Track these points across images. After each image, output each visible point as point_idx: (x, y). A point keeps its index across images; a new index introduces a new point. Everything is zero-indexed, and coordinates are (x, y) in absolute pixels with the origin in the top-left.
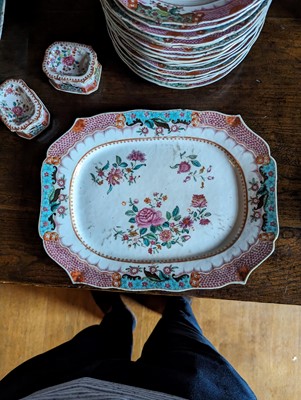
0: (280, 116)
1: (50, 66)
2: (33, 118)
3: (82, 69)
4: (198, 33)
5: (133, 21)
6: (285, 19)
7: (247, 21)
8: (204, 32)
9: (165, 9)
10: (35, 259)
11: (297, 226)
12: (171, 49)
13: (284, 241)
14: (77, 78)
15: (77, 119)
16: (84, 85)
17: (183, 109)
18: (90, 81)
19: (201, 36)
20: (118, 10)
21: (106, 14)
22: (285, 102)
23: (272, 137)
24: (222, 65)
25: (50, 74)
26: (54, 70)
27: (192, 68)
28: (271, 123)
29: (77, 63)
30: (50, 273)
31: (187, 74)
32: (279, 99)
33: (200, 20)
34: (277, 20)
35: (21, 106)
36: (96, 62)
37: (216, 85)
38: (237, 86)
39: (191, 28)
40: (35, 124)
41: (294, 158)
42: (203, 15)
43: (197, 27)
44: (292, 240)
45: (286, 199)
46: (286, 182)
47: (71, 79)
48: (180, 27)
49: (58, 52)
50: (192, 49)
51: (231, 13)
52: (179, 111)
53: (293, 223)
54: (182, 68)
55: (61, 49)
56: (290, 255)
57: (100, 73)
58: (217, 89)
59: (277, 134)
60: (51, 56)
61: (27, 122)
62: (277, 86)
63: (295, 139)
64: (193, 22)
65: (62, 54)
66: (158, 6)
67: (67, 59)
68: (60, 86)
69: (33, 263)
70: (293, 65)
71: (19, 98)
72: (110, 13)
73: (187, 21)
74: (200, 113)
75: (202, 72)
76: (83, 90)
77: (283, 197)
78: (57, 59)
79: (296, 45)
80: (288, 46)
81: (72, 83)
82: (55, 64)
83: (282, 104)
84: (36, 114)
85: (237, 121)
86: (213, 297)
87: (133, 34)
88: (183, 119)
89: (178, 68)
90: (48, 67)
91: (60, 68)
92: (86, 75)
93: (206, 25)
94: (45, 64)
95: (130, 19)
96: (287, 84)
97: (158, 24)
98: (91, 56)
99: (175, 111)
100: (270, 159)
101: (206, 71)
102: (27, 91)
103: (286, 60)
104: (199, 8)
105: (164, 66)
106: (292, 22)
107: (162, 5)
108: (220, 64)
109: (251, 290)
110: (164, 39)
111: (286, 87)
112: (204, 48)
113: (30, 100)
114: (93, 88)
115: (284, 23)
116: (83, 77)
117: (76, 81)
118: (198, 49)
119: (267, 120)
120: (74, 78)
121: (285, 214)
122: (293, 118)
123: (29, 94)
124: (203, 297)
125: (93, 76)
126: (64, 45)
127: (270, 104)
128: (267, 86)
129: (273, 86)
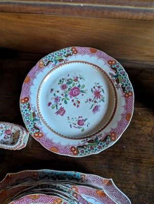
0: (139, 172)
6: (141, 109)
14: (11, 147)
22: (141, 162)
28: (133, 176)
29: (13, 134)
32: (138, 161)
49: (2, 128)
55: (3, 126)
59: (136, 185)
62: (136, 152)
65: (4, 129)
67: (7, 131)
70: (146, 138)
74: (86, 175)
78: (1, 131)
79: (148, 125)
80: (143, 126)
83: (139, 164)
85: (110, 183)
91: (2, 137)
92: (16, 145)
96: (142, 150)
98: (21, 133)
103: (142, 135)
106: (145, 110)
111: (143, 152)
114: (22, 147)
119: (130, 175)
122: (147, 174)
126: (6, 125)
127: (132, 163)
128: (130, 151)
129: (133, 151)
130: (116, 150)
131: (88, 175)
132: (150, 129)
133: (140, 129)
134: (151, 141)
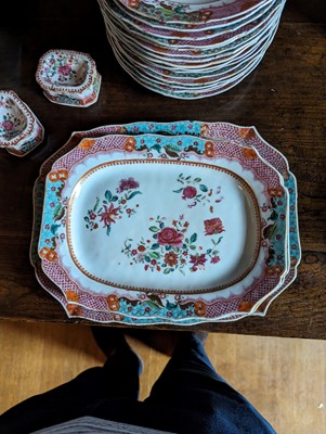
0: (298, 128)
1: (44, 75)
2: (25, 132)
3: (79, 79)
4: (206, 33)
5: (135, 21)
6: (300, 24)
7: (259, 20)
8: (213, 31)
9: (170, 8)
10: (27, 290)
11: (322, 250)
12: (177, 52)
13: (307, 267)
14: (74, 88)
15: (74, 133)
16: (82, 96)
17: (191, 120)
18: (89, 93)
19: (209, 37)
20: (118, 10)
21: (105, 17)
22: (303, 113)
23: (291, 151)
24: (233, 72)
25: (44, 84)
26: (49, 81)
27: (200, 75)
28: (289, 135)
29: (74, 72)
30: (44, 306)
31: (195, 82)
32: (297, 110)
33: (208, 18)
34: (292, 25)
35: (12, 120)
36: (95, 71)
37: (228, 95)
38: (250, 96)
39: (198, 27)
40: (27, 139)
41: (316, 174)
42: (212, 13)
43: (205, 26)
44: (316, 265)
45: (308, 220)
46: (307, 201)
47: (67, 90)
48: (186, 27)
49: (53, 61)
50: (200, 52)
51: (241, 11)
52: (187, 123)
53: (317, 247)
54: (189, 75)
55: (56, 57)
56: (314, 283)
57: (99, 84)
58: (228, 99)
59: (295, 148)
60: (45, 65)
61: (18, 137)
62: (294, 96)
63: (316, 153)
64: (200, 20)
65: (58, 63)
66: (162, 4)
67: (63, 69)
68: (55, 98)
69: (23, 296)
70: (311, 73)
71: (9, 111)
72: (109, 14)
73: (194, 19)
74: (210, 124)
75: (211, 80)
76: (81, 102)
77: (304, 217)
78: (52, 69)
79: (314, 51)
80: (305, 53)
81: (68, 94)
82: (50, 74)
83: (299, 115)
84: (28, 128)
85: (251, 133)
86: (228, 332)
87: (134, 36)
88: (191, 131)
89: (185, 76)
90: (41, 77)
91: (55, 78)
92: (83, 85)
93: (215, 24)
94: (38, 73)
95: (131, 19)
96: (306, 93)
97: (162, 23)
98: (89, 64)
99: (182, 122)
100: (289, 175)
101: (216, 78)
102: (18, 103)
103: (304, 68)
104: (206, 6)
105: (169, 72)
106: (308, 27)
107: (166, 3)
108: (231, 70)
109: (271, 323)
110: (169, 40)
111: (304, 96)
112: (213, 51)
113: (22, 113)
114: (92, 100)
115: (299, 28)
116: (81, 87)
117: (73, 92)
118: (207, 52)
119: (283, 133)
120: (71, 88)
121: (307, 236)
123: (20, 106)
124: (217, 331)
125: (92, 86)
126: (60, 53)
127: (287, 115)
128: (283, 95)
129: (289, 96)
130: (259, 97)
131: (214, 124)
132: (318, 57)
133: (299, 59)
134: (318, 77)
